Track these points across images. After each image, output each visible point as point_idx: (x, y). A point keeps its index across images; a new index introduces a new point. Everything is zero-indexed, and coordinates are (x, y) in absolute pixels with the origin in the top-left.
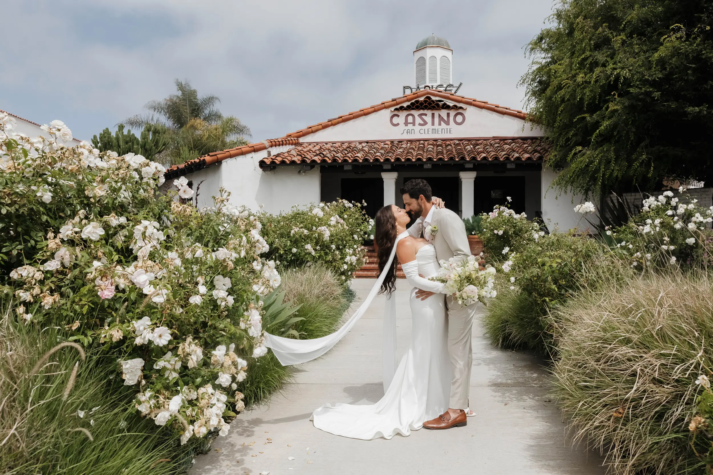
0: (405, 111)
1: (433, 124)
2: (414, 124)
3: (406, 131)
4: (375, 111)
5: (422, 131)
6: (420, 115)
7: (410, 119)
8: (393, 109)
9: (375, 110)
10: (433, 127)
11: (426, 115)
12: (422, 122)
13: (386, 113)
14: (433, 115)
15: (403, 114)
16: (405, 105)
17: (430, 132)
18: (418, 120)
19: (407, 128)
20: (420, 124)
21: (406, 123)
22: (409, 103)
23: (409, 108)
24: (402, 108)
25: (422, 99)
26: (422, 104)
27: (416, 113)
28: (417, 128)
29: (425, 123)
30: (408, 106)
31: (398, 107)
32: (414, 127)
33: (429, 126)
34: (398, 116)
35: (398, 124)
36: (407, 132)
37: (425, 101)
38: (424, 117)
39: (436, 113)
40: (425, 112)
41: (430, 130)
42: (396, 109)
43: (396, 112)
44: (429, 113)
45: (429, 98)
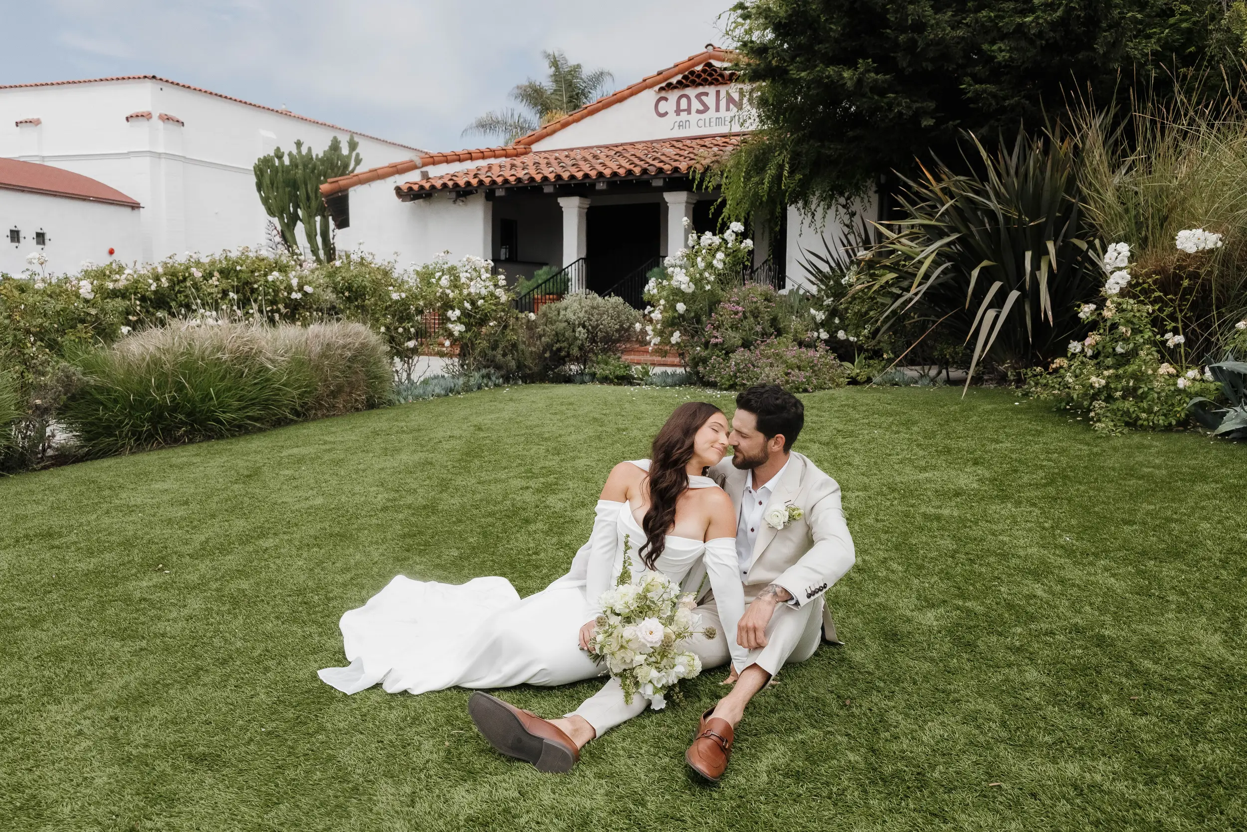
0: (676, 91)
1: (717, 110)
2: (689, 111)
3: (677, 124)
4: (632, 94)
5: (701, 123)
6: (698, 97)
7: (684, 103)
8: (657, 88)
9: (634, 91)
10: (718, 115)
11: (706, 94)
12: (701, 108)
13: (650, 96)
14: (718, 92)
15: (673, 96)
16: (674, 81)
17: (713, 124)
18: (696, 105)
19: (679, 119)
20: (698, 112)
21: (678, 111)
22: (679, 77)
23: (681, 85)
24: (670, 86)
25: (699, 68)
26: (699, 76)
27: (692, 92)
28: (694, 116)
29: (706, 108)
30: (679, 82)
31: (663, 85)
32: (689, 117)
33: (712, 113)
34: (666, 99)
35: (666, 113)
36: (679, 126)
37: (704, 71)
38: (703, 98)
39: (723, 90)
40: (706, 89)
41: (713, 120)
42: (662, 89)
43: (663, 94)
44: (711, 90)
45: (709, 65)
